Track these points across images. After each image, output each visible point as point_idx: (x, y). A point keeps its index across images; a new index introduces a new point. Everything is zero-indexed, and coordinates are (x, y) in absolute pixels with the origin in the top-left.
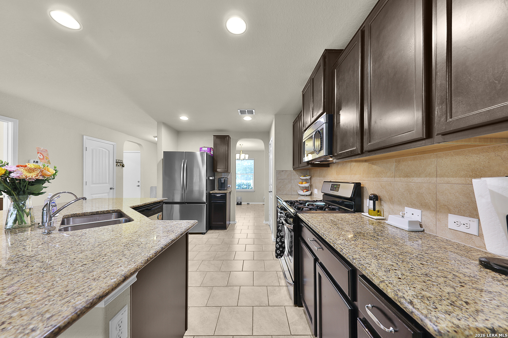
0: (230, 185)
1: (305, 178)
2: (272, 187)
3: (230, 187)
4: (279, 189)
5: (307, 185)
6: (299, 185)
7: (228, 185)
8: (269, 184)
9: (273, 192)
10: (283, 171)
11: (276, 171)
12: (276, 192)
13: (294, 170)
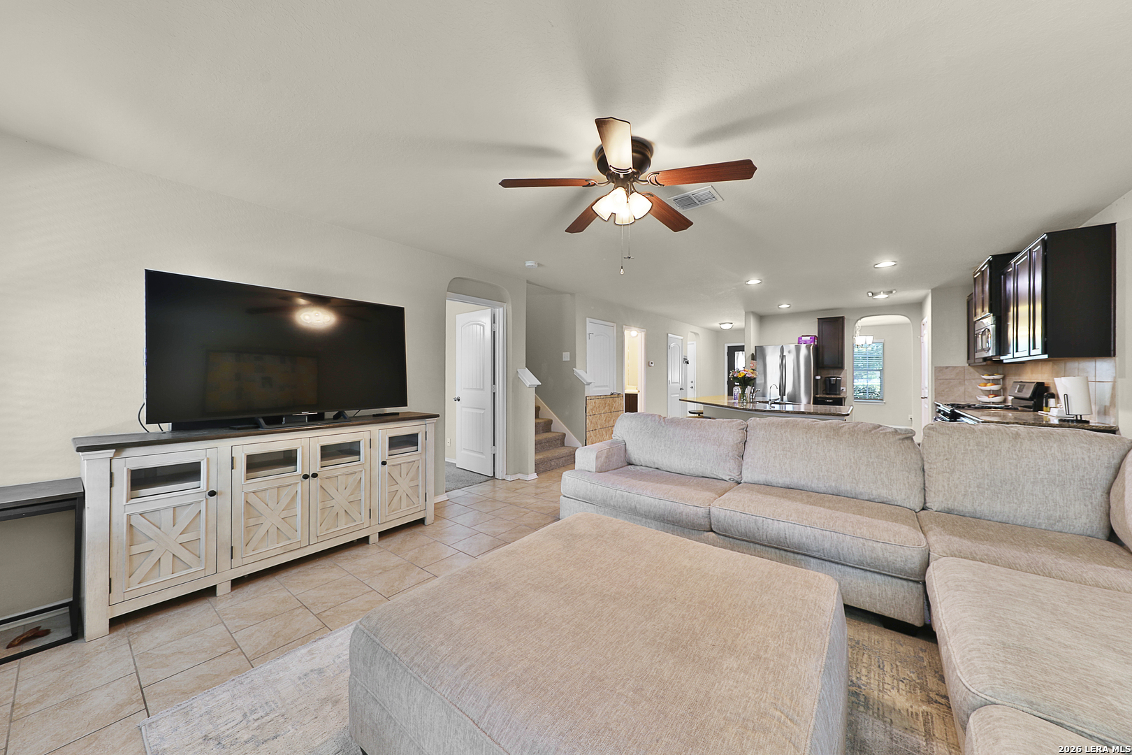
0: (844, 388)
1: (991, 377)
2: (927, 391)
3: (844, 390)
4: (938, 393)
5: (995, 388)
6: (980, 387)
7: (842, 388)
8: (923, 387)
9: (930, 398)
10: (947, 368)
11: (935, 367)
12: (934, 397)
13: (969, 365)
